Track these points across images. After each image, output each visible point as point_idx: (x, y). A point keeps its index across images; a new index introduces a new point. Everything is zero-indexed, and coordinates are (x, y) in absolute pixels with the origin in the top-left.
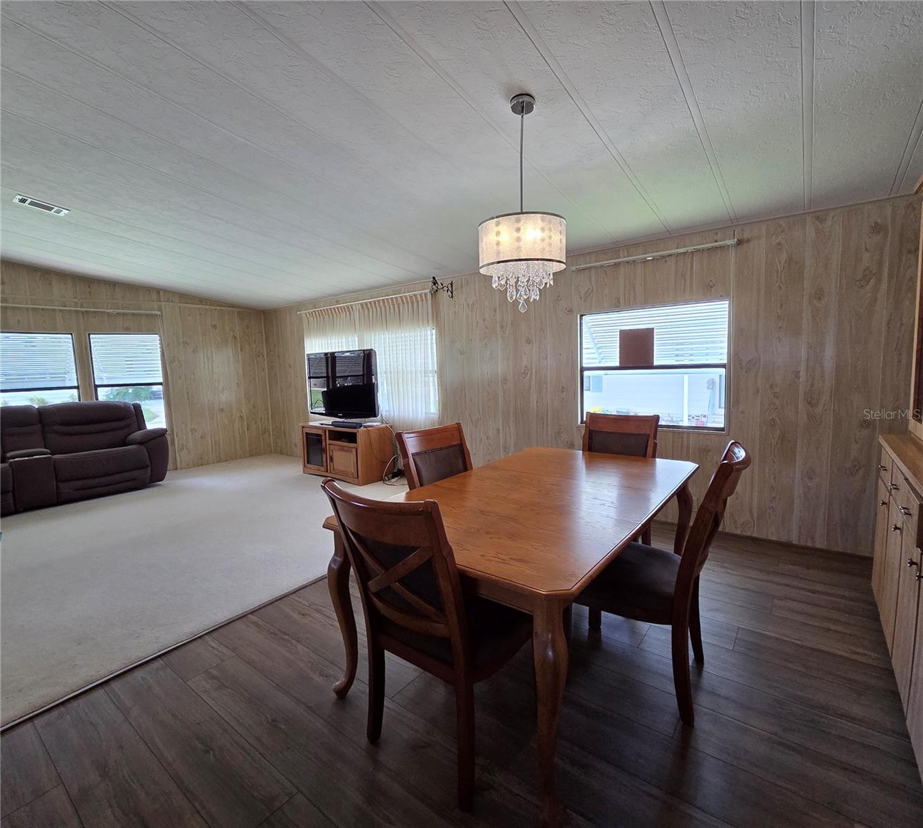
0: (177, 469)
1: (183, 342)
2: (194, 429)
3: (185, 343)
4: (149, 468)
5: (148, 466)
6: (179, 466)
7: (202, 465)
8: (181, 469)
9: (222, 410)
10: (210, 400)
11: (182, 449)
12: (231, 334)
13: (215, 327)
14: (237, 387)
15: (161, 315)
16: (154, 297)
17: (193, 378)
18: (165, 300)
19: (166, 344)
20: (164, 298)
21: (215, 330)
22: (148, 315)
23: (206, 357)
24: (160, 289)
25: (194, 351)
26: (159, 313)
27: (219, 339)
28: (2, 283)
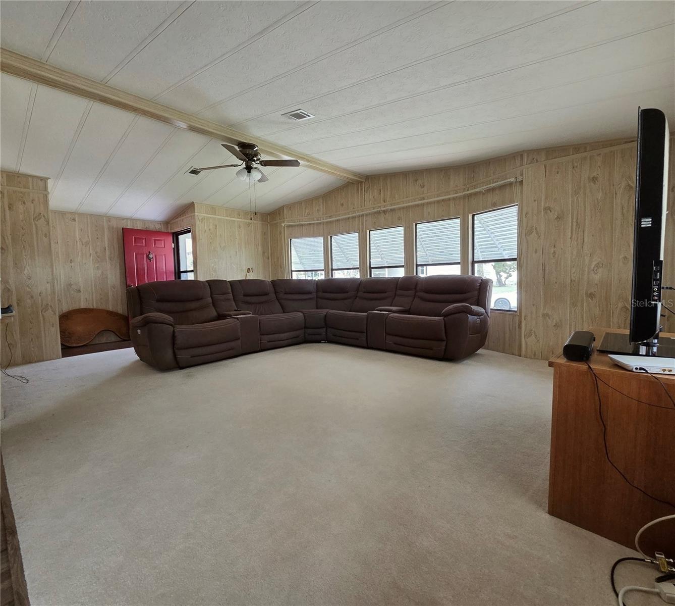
0: (520, 356)
1: (545, 208)
2: (547, 315)
3: (548, 209)
4: (445, 343)
5: (444, 341)
6: (523, 352)
8: (526, 357)
9: (591, 296)
10: (574, 281)
11: (529, 334)
12: (623, 185)
13: (594, 180)
14: (624, 263)
15: (522, 181)
16: (518, 162)
17: (553, 252)
18: (529, 162)
19: (524, 213)
20: (527, 160)
21: (595, 183)
22: (511, 184)
23: (575, 224)
24: (523, 151)
25: (558, 218)
26: (520, 179)
27: (600, 196)
28: (423, 187)
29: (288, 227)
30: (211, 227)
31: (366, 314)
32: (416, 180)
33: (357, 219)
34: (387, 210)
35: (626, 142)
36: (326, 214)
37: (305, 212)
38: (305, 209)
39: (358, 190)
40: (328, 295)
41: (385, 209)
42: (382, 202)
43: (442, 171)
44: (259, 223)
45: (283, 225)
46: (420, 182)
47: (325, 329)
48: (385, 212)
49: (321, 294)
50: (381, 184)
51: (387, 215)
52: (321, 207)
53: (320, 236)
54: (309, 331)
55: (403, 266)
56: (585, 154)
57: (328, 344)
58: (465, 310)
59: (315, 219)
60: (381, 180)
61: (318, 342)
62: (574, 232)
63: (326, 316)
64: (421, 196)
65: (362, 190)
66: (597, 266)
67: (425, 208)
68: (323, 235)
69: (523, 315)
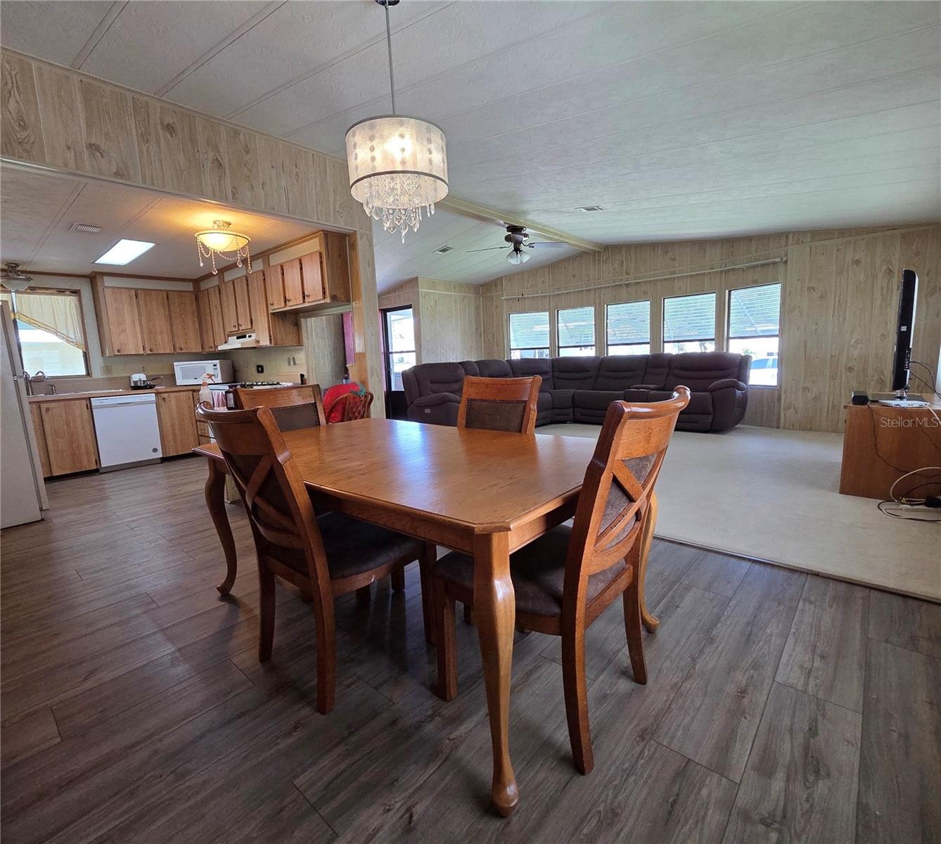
0: (778, 428)
1: (809, 288)
2: (807, 388)
3: (811, 289)
4: (712, 416)
5: (711, 414)
6: (782, 425)
7: (811, 430)
8: (784, 428)
9: (850, 369)
10: (835, 356)
11: (788, 408)
12: (884, 268)
13: (857, 262)
14: (881, 339)
15: (787, 261)
16: (783, 241)
17: (814, 328)
18: (795, 242)
19: (788, 292)
20: (793, 241)
21: (858, 266)
22: (774, 263)
23: (837, 303)
24: (789, 232)
25: (821, 298)
26: (785, 259)
27: (862, 277)
28: (674, 260)
29: (507, 300)
30: (432, 304)
31: (623, 392)
32: (667, 252)
33: (592, 292)
34: (630, 284)
35: (888, 230)
36: (552, 286)
37: (528, 283)
38: (528, 280)
39: (594, 260)
40: (566, 375)
41: (627, 282)
42: (624, 274)
43: (695, 244)
44: (472, 296)
45: (503, 298)
46: (670, 254)
47: (572, 409)
48: (627, 285)
49: (556, 374)
50: (624, 255)
51: (630, 289)
52: (547, 279)
53: (544, 311)
54: (557, 411)
55: (648, 343)
56: (850, 238)
57: (574, 424)
58: (733, 384)
59: (540, 291)
60: (624, 251)
61: (565, 422)
62: (836, 312)
63: (573, 396)
64: (673, 270)
65: (599, 260)
66: (857, 342)
67: (675, 283)
68: (549, 310)
69: (783, 390)
